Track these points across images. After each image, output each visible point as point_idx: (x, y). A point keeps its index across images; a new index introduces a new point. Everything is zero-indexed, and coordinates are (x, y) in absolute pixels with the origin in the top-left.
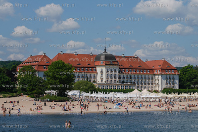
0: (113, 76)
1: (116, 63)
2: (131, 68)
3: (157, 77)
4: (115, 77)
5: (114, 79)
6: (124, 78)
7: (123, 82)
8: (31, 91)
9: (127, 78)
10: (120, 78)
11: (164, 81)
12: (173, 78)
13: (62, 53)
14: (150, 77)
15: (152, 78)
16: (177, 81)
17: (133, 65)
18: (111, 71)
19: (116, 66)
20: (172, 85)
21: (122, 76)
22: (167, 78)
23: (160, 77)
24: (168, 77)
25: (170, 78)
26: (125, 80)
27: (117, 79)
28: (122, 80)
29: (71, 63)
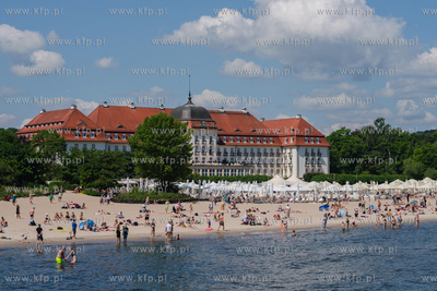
0: (207, 150)
1: (212, 125)
2: (239, 135)
3: (288, 151)
4: (211, 153)
5: (208, 156)
6: (226, 153)
7: (225, 162)
8: (87, 180)
9: (233, 154)
10: (219, 154)
11: (303, 160)
12: (319, 154)
13: (105, 105)
14: (275, 151)
15: (278, 154)
16: (326, 159)
17: (241, 129)
18: (204, 141)
19: (212, 131)
20: (317, 168)
21: (222, 151)
22: (307, 154)
23: (294, 151)
24: (310, 151)
25: (313, 154)
26: (229, 159)
27: (215, 157)
28: (222, 158)
29: (124, 125)
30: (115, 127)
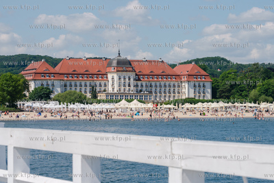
0: (127, 84)
1: (131, 69)
2: (152, 75)
3: (184, 84)
4: (129, 86)
5: (127, 88)
6: (142, 86)
7: (141, 91)
9: (147, 86)
10: (136, 86)
12: (204, 86)
13: (68, 58)
14: (176, 84)
15: (179, 86)
16: (209, 90)
17: (154, 71)
18: (124, 79)
20: (202, 94)
21: (139, 84)
22: (195, 86)
23: (187, 84)
24: (197, 84)
25: (199, 86)
26: (144, 89)
27: (132, 88)
28: (139, 88)
29: (77, 70)
30: (71, 71)
